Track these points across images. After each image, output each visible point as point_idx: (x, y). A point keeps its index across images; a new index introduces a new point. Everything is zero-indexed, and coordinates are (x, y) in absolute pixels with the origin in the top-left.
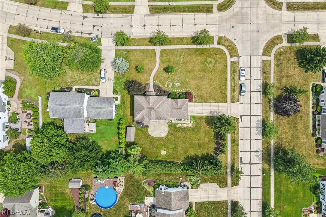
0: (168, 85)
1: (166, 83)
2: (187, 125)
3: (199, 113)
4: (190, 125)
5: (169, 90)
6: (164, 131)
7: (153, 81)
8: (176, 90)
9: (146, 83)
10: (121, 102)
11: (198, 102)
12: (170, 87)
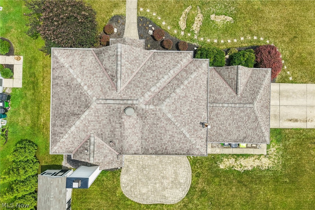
0: (190, 23)
1: (184, 15)
2: (257, 163)
3: (296, 121)
4: (266, 163)
5: (192, 39)
6: (175, 183)
7: (138, 9)
8: (216, 41)
9: (113, 14)
10: (23, 83)
11: (292, 82)
12: (196, 27)
